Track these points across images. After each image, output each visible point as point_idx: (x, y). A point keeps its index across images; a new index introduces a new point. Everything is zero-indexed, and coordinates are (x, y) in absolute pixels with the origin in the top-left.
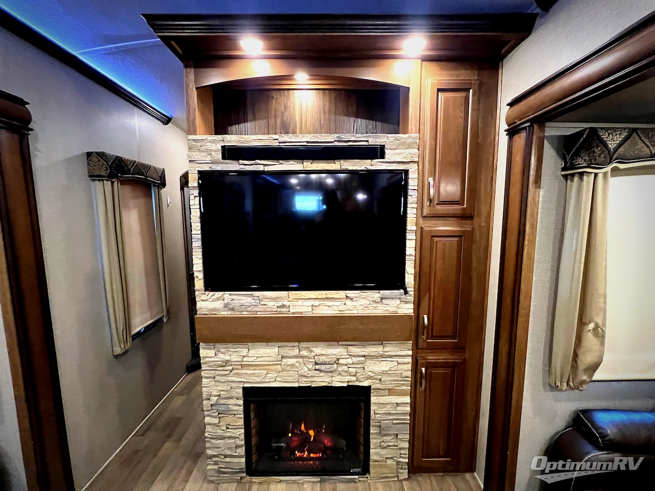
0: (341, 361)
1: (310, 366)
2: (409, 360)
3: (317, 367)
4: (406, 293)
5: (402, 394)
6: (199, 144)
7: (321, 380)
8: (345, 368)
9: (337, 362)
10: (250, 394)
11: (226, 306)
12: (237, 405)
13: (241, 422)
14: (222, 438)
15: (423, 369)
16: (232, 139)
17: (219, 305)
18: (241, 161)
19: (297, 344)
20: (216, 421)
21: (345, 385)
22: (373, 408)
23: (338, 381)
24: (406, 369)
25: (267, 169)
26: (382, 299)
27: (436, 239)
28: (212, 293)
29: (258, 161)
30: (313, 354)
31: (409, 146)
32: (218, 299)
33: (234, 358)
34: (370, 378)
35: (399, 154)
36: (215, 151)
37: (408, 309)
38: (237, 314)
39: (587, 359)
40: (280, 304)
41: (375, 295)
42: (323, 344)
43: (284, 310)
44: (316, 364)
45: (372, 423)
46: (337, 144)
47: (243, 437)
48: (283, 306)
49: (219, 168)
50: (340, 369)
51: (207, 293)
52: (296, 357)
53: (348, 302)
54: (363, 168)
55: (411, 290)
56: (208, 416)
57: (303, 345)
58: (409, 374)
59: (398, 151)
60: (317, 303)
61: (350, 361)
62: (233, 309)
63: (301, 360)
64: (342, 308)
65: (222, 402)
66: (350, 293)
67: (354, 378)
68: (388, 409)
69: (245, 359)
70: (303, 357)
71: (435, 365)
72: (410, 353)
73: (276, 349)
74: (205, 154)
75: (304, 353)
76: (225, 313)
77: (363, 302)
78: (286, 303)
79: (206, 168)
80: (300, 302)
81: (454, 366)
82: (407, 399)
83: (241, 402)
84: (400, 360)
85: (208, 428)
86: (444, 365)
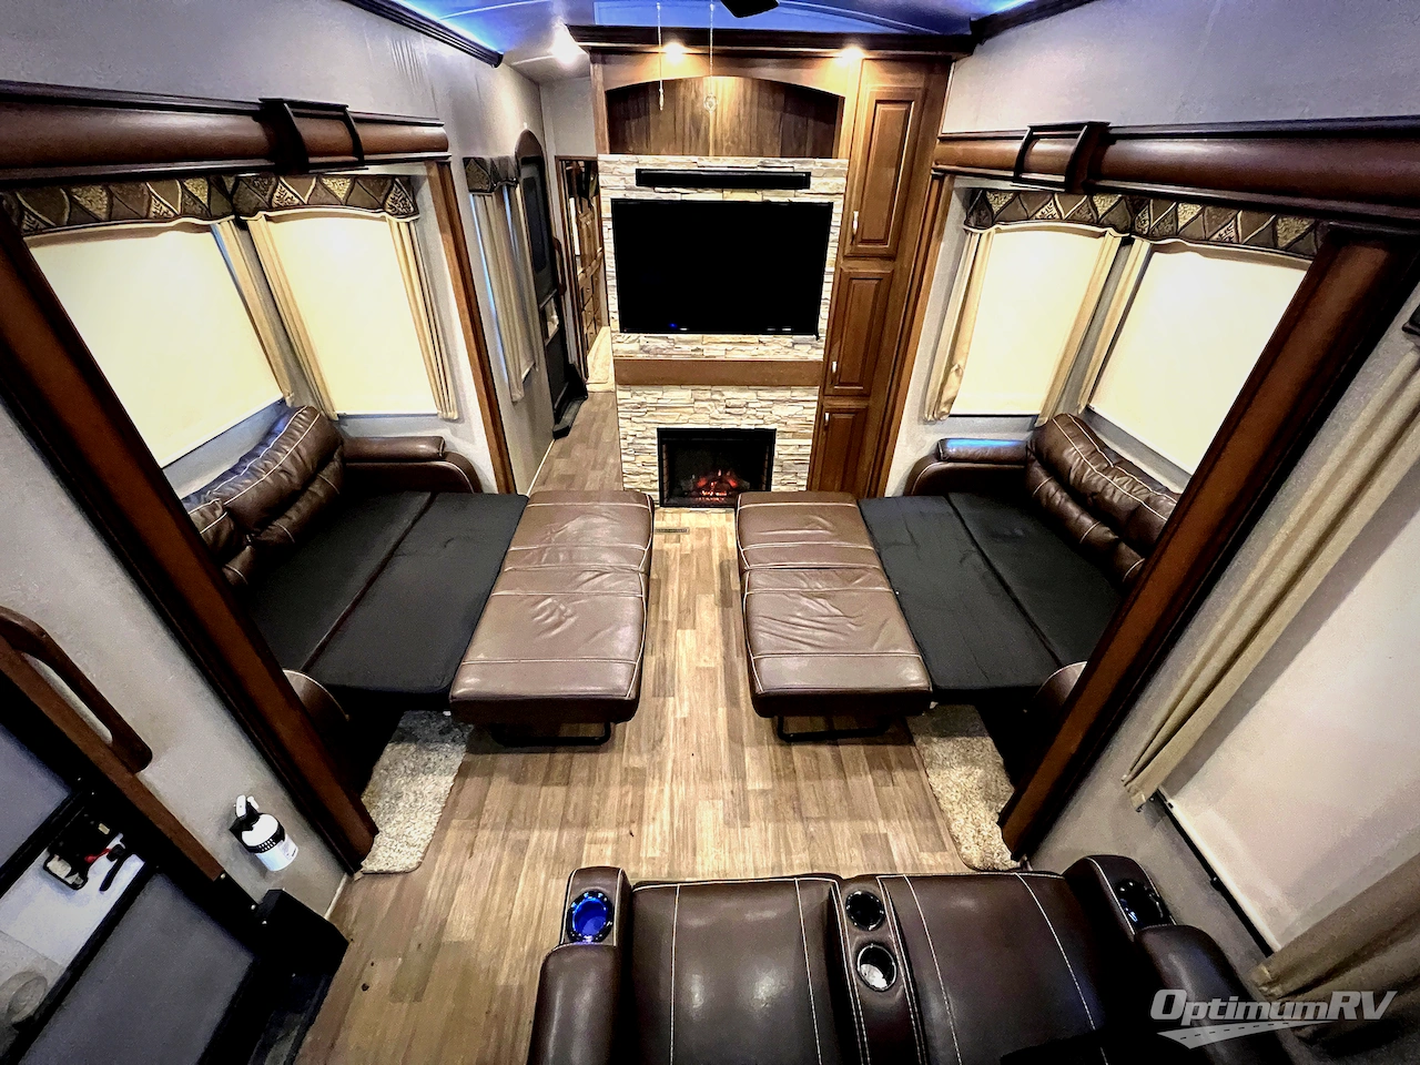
0: (750, 405)
1: (721, 409)
2: (815, 404)
3: (728, 410)
4: (818, 338)
5: (805, 437)
6: (611, 166)
7: (731, 423)
8: (754, 412)
9: (746, 405)
10: (665, 436)
11: (642, 348)
12: (652, 444)
13: (656, 460)
14: (638, 474)
15: (827, 415)
16: (649, 162)
17: (635, 347)
18: (657, 189)
19: (709, 387)
20: (633, 459)
21: (753, 427)
22: (777, 448)
23: (745, 424)
24: (811, 414)
25: (685, 197)
26: (794, 344)
27: (854, 281)
28: (627, 335)
29: (676, 190)
30: (724, 398)
31: (837, 174)
32: (634, 341)
33: (650, 400)
34: (777, 421)
35: (825, 184)
36: (630, 175)
37: (818, 355)
38: (652, 357)
39: (947, 395)
40: (694, 347)
41: (787, 340)
42: (735, 388)
43: (699, 353)
44: (727, 407)
45: (775, 462)
46: (760, 169)
47: (657, 473)
48: (698, 349)
49: (634, 196)
50: (749, 412)
51: (623, 334)
52: (707, 400)
53: (761, 346)
54: (786, 200)
55: (823, 336)
56: (625, 454)
57: (715, 388)
58: (813, 418)
59: (825, 180)
60: (730, 347)
61: (758, 405)
62: (648, 352)
63: (712, 403)
64: (755, 352)
65: (637, 441)
66: (764, 338)
67: (762, 422)
68: (790, 450)
69: (660, 401)
70: (714, 400)
71: (840, 411)
72: (816, 398)
73: (690, 392)
74: (618, 178)
75: (716, 396)
76: (641, 356)
77: (776, 347)
78: (700, 347)
79: (619, 195)
80: (714, 346)
81: (856, 412)
82: (810, 442)
83: (656, 442)
84: (806, 405)
85: (625, 465)
86: (848, 411)
